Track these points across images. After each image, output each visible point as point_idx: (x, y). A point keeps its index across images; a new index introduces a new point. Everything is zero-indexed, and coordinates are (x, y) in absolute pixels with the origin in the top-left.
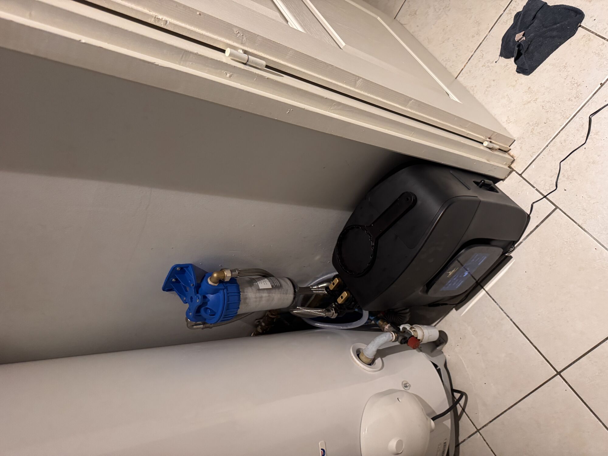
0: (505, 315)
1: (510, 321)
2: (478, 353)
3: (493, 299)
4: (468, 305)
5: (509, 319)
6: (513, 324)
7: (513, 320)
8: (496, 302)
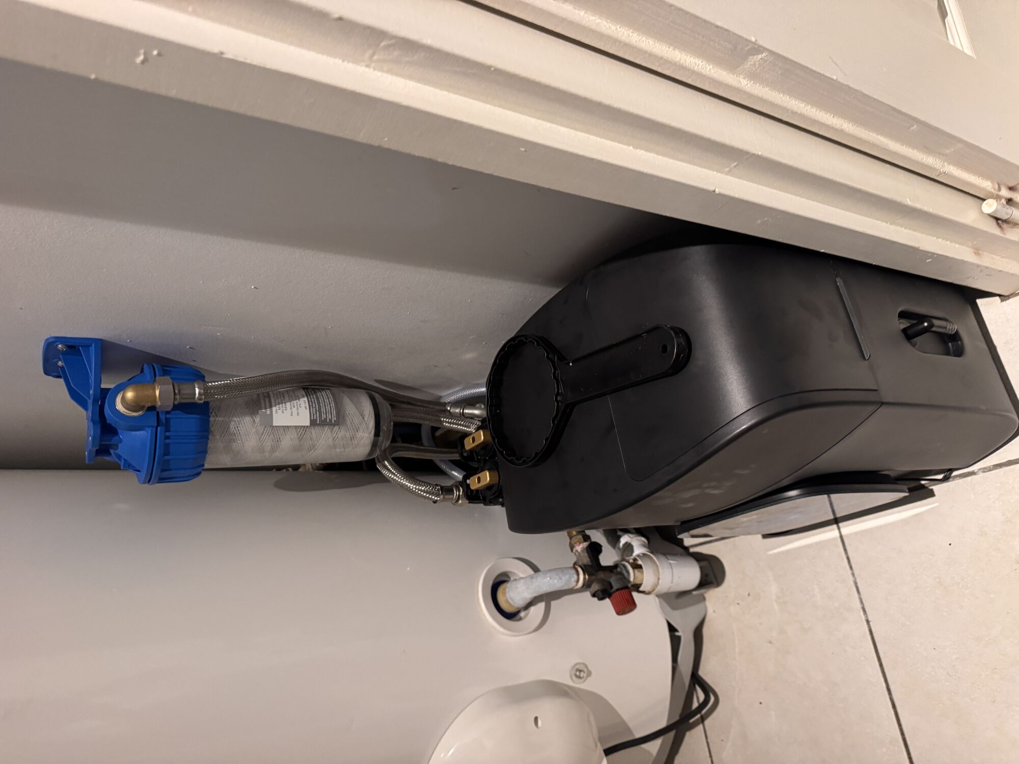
0: (859, 606)
1: (865, 623)
2: (770, 642)
3: (848, 559)
4: (791, 542)
5: (863, 618)
6: (868, 633)
7: (871, 623)
8: (851, 567)
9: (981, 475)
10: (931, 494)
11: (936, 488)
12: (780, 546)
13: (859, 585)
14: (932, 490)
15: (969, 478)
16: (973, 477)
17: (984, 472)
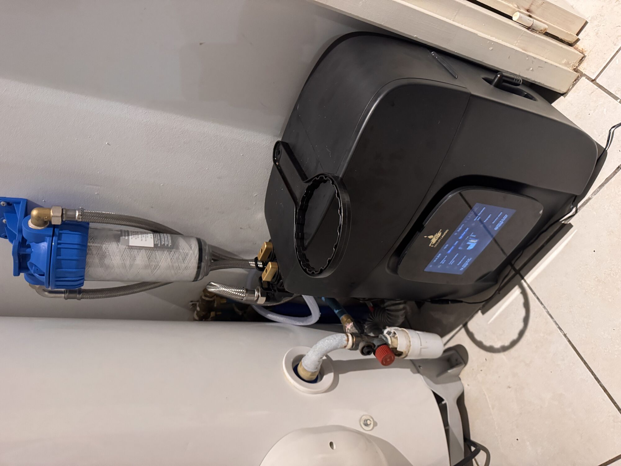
0: (555, 327)
1: (564, 337)
3: (538, 298)
4: (500, 307)
5: (562, 334)
9: (594, 197)
10: (571, 226)
11: (571, 221)
12: (494, 314)
13: (550, 312)
14: (570, 223)
15: (588, 203)
16: (591, 201)
17: (595, 194)
